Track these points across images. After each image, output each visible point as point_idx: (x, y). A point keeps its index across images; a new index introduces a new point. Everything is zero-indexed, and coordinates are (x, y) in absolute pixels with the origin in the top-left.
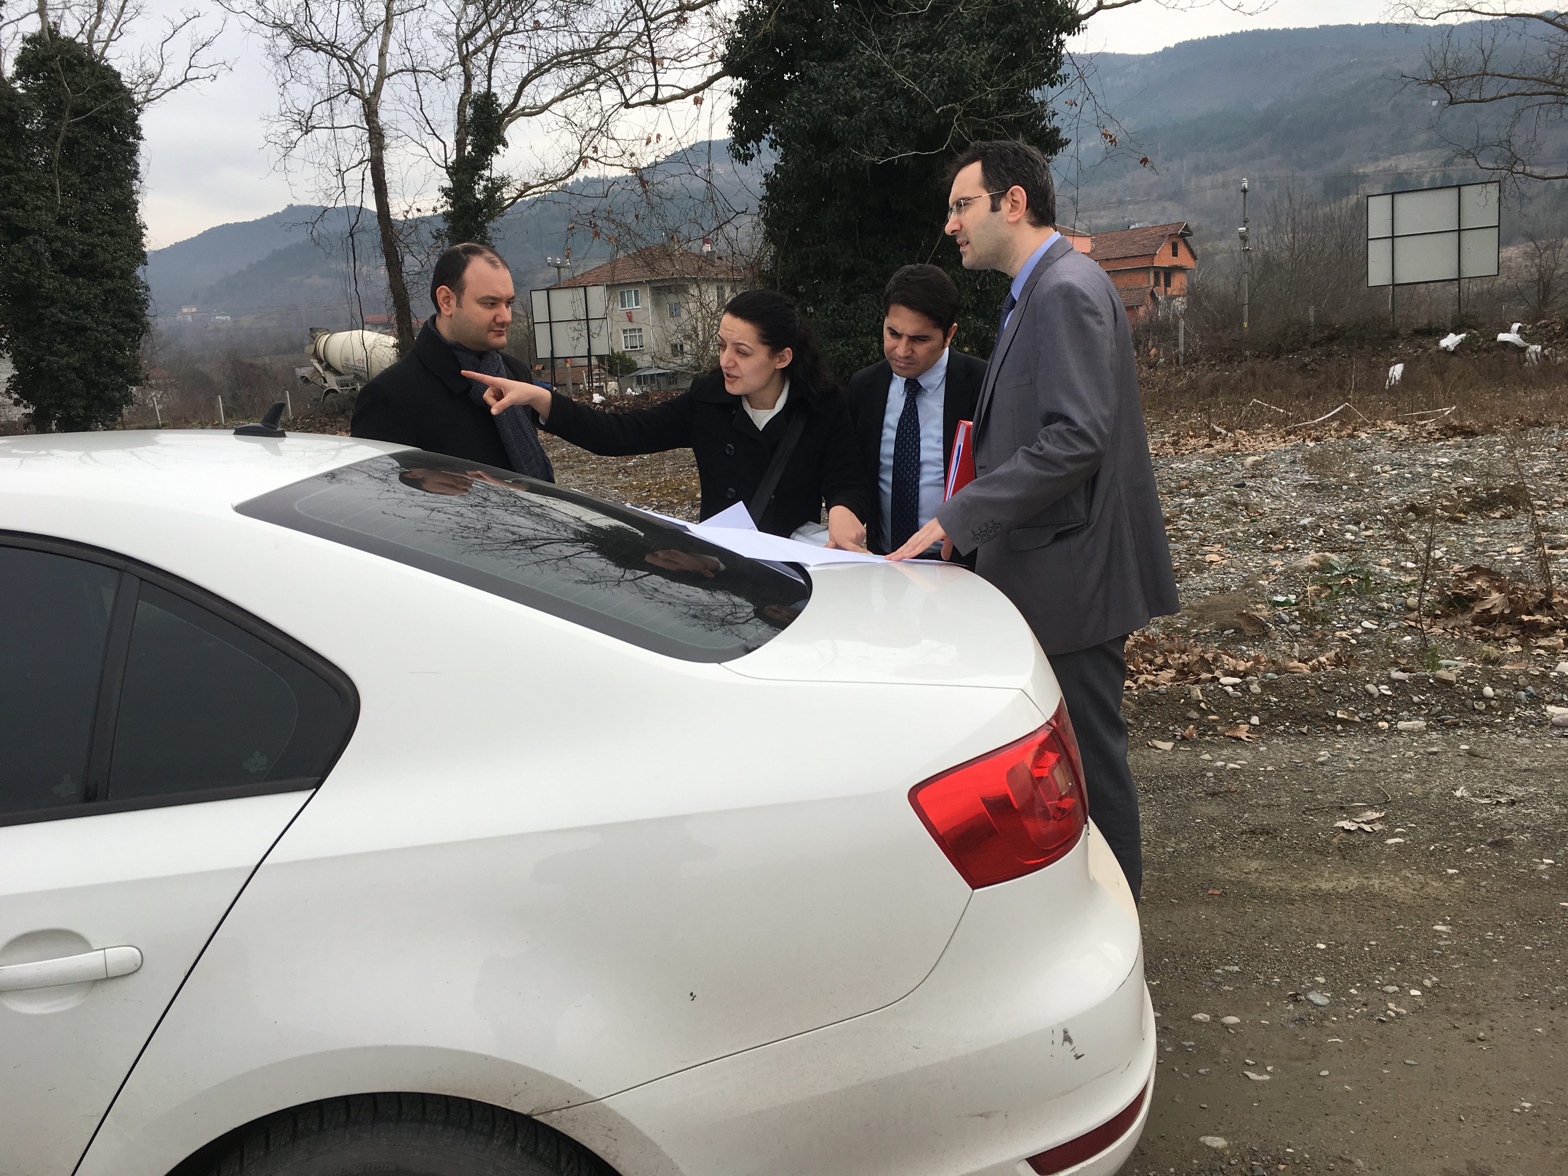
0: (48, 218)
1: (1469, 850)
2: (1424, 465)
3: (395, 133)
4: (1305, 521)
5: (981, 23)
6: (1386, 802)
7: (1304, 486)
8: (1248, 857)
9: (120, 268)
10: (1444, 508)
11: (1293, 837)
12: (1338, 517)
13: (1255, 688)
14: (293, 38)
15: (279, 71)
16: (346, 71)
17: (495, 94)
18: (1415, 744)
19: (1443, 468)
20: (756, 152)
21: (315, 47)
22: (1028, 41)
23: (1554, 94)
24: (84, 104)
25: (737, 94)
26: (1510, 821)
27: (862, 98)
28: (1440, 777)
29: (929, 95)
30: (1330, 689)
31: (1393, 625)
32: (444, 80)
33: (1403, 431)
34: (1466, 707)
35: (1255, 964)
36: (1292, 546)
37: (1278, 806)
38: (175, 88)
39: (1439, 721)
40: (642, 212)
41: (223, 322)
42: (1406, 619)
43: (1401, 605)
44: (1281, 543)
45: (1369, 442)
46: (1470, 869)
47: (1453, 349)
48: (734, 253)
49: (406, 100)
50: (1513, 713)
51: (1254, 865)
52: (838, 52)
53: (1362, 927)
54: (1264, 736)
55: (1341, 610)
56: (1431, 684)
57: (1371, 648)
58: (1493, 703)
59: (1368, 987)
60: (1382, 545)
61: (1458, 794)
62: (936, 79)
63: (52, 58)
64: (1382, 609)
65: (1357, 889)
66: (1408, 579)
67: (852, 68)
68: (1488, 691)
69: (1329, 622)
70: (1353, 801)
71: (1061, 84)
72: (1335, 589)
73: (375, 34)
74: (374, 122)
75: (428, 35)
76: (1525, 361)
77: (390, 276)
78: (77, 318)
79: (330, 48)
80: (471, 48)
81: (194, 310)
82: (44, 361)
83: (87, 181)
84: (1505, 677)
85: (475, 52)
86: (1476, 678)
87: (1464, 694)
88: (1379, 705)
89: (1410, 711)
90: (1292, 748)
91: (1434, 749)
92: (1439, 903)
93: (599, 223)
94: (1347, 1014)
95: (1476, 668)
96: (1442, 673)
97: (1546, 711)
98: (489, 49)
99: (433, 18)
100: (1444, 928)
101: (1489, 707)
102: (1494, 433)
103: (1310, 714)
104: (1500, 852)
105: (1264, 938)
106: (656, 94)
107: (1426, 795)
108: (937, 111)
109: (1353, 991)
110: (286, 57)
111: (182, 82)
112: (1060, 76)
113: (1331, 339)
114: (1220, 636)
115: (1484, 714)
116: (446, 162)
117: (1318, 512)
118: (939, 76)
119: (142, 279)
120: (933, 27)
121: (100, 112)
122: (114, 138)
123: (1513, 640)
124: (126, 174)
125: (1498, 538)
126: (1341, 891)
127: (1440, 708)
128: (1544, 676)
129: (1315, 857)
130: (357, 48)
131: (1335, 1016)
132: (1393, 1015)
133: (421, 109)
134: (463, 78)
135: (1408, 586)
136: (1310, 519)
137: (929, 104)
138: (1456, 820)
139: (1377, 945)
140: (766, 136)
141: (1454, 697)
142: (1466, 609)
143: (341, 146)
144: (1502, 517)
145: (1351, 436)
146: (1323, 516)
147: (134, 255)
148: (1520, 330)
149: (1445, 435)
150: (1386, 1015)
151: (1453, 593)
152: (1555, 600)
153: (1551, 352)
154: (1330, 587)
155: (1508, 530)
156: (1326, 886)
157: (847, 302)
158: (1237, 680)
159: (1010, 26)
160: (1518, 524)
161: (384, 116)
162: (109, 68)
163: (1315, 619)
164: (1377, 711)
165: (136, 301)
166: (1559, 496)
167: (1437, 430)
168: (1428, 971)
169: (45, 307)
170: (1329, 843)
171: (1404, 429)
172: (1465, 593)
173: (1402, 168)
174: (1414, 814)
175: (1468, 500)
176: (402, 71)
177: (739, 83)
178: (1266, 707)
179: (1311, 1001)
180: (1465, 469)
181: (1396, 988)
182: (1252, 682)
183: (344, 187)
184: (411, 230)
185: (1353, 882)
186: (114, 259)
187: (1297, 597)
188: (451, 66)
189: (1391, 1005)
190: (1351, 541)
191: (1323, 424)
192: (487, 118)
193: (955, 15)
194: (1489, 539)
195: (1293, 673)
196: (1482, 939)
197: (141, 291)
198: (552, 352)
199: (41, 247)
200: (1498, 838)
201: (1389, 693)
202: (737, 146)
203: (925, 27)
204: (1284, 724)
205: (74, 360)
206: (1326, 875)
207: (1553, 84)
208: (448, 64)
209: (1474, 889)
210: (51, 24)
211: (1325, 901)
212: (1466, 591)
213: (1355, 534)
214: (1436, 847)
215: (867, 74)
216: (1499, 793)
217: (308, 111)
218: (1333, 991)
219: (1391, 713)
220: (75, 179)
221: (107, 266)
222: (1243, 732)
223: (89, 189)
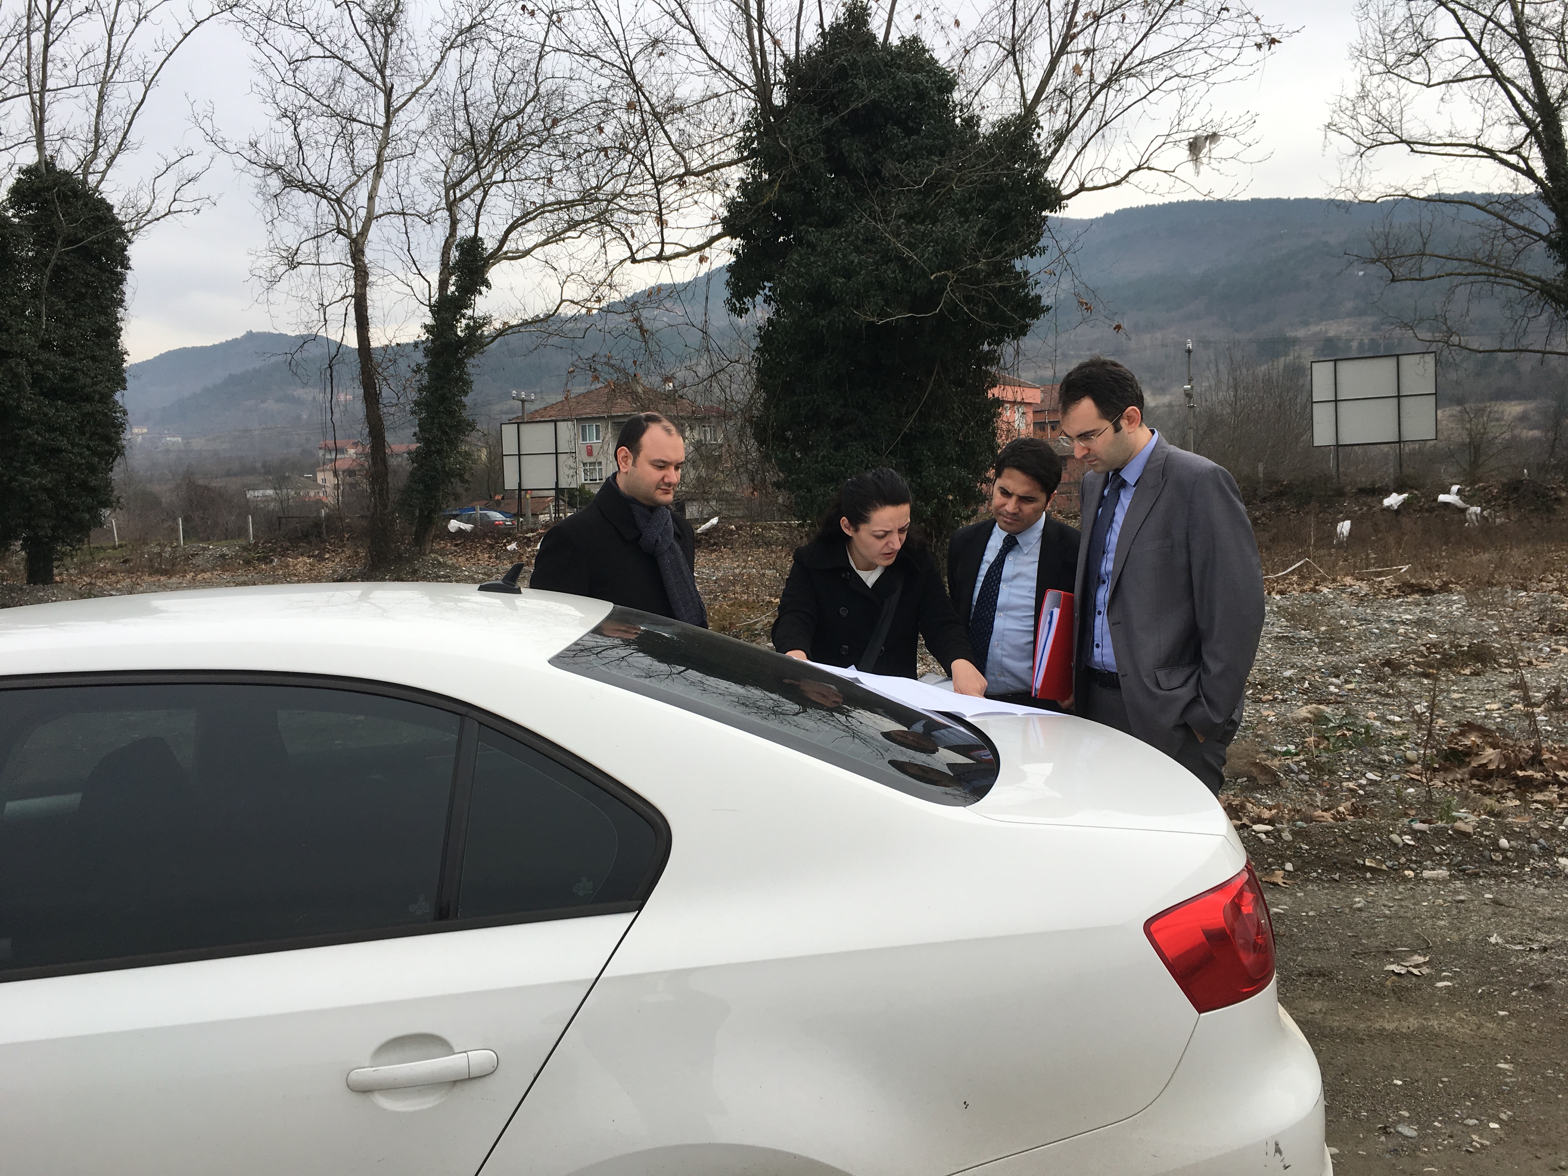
0: (30, 341)
1: (1514, 993)
2: (1390, 621)
3: (381, 271)
4: (1288, 673)
5: (971, 199)
6: (1428, 948)
7: (1278, 638)
8: (1310, 999)
9: (99, 393)
10: (1417, 664)
11: (1348, 980)
12: (1319, 670)
13: (1287, 836)
14: (283, 178)
15: (268, 209)
16: (335, 210)
17: (481, 239)
18: (1442, 892)
19: (1407, 624)
20: (751, 307)
21: (306, 188)
22: (1015, 217)
23: (1485, 274)
24: (76, 233)
25: (736, 253)
26: (1546, 966)
27: (859, 263)
28: (1472, 924)
29: (924, 262)
30: (1357, 838)
31: (1395, 777)
32: (429, 223)
33: (1363, 587)
34: (1484, 857)
35: (1340, 1099)
36: (1281, 697)
37: (1328, 950)
38: (158, 219)
39: (1460, 871)
40: (640, 359)
41: (174, 443)
42: (1407, 771)
43: (1401, 758)
44: (1269, 694)
45: (1331, 596)
46: (1519, 1012)
47: (1396, 507)
48: (726, 399)
49: (394, 241)
50: (1529, 864)
51: (1318, 1005)
52: (833, 220)
53: (1431, 1066)
54: (1298, 882)
55: (1345, 761)
56: (1450, 835)
57: (1379, 799)
58: (1509, 854)
59: (1449, 1120)
60: (1365, 698)
61: (1493, 940)
62: (931, 249)
63: (49, 189)
64: (1384, 761)
65: (1418, 1029)
66: (1400, 733)
67: (848, 235)
68: (1504, 842)
69: (1334, 773)
70: (1396, 946)
71: (1041, 255)
72: (1332, 740)
73: (365, 178)
74: (360, 260)
75: (415, 181)
76: (1466, 521)
77: (367, 407)
78: (53, 440)
79: (321, 190)
80: (458, 195)
81: (145, 430)
82: (16, 481)
83: (73, 308)
84: (1518, 829)
85: (462, 199)
86: (1491, 830)
87: (1481, 845)
88: (1404, 855)
89: (1433, 861)
90: (1327, 894)
91: (1462, 898)
92: (1497, 1042)
93: (599, 367)
94: (1436, 1145)
95: (1490, 821)
96: (1459, 825)
97: (1558, 862)
98: (478, 195)
99: (424, 166)
100: (1506, 1066)
101: (1505, 858)
102: (1450, 591)
103: (1340, 862)
104: (1542, 995)
105: (1343, 1074)
106: (662, 250)
107: (1463, 941)
108: (932, 278)
109: (1436, 1124)
110: (275, 196)
111: (166, 215)
112: (1040, 248)
113: (1281, 494)
114: (1234, 784)
115: (1502, 865)
116: (430, 300)
117: (1299, 665)
118: (933, 246)
119: (121, 403)
120: (925, 201)
121: (92, 242)
122: (102, 268)
123: (1510, 794)
124: (112, 302)
125: (1472, 694)
126: (1404, 1031)
127: (1460, 858)
128: (1553, 829)
129: (1374, 999)
130: (346, 190)
131: (1425, 1147)
132: (1478, 1146)
133: (409, 250)
134: (448, 222)
135: (1401, 739)
136: (1292, 671)
137: (924, 271)
138: (1496, 965)
139: (1449, 1081)
140: (761, 292)
141: (1472, 848)
142: (1462, 763)
143: (325, 281)
144: (1472, 674)
145: (1314, 590)
146: (1303, 669)
147: (114, 379)
148: (1459, 492)
149: (1403, 592)
150: (1472, 1146)
151: (1449, 748)
152: (1545, 757)
153: (1490, 514)
154: (1327, 739)
155: (1481, 687)
156: (1390, 1026)
157: (837, 449)
158: (1269, 828)
159: (998, 203)
160: (1489, 681)
161: (370, 255)
162: (103, 201)
163: (1322, 769)
164: (1403, 860)
165: (114, 426)
166: (1523, 655)
167: (1395, 587)
168: (1502, 1106)
169: (22, 429)
170: (1383, 985)
171: (1364, 584)
172: (1461, 748)
173: (1331, 333)
174: (1455, 959)
175: (1438, 656)
176: (389, 213)
177: (736, 243)
178: (1297, 854)
179: (1401, 1133)
180: (1428, 627)
181: (1476, 1122)
182: (1283, 830)
183: (326, 321)
184: (390, 364)
185: (1413, 1022)
186: (95, 384)
187: (1296, 747)
188: (437, 210)
189: (1475, 1137)
190: (1335, 694)
191: (1284, 578)
192: (471, 261)
193: (947, 191)
194: (1464, 695)
195: (1320, 822)
196: (1544, 1077)
197: (118, 415)
198: (520, 484)
199: (23, 370)
200: (1539, 982)
201: (1412, 843)
202: (734, 300)
203: (919, 201)
204: (1316, 871)
205: (46, 481)
206: (1387, 1015)
207: (1487, 265)
208: (434, 209)
209: (1526, 1030)
210: (48, 157)
211: (1392, 1041)
212: (1461, 746)
213: (1337, 686)
214: (1483, 990)
215: (863, 240)
216: (1530, 940)
217: (295, 248)
218: (1418, 1123)
219: (1416, 862)
220: (61, 305)
221: (88, 390)
222: (1278, 877)
223: (74, 315)
